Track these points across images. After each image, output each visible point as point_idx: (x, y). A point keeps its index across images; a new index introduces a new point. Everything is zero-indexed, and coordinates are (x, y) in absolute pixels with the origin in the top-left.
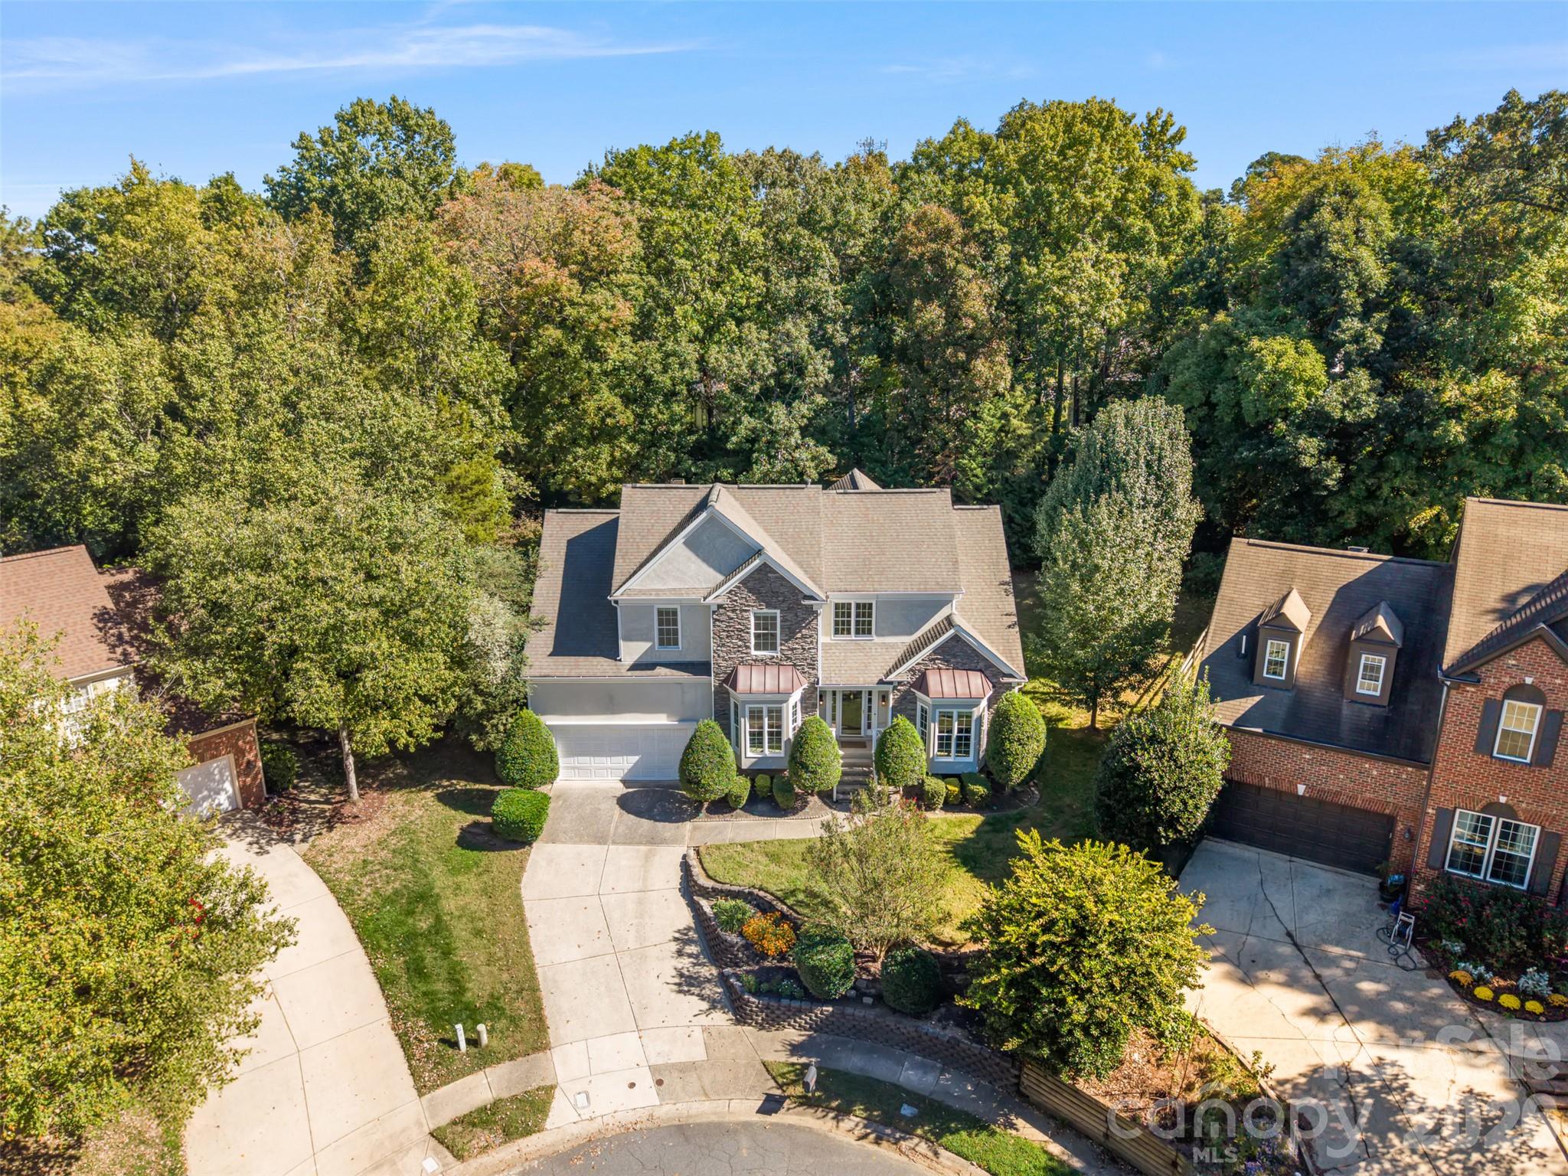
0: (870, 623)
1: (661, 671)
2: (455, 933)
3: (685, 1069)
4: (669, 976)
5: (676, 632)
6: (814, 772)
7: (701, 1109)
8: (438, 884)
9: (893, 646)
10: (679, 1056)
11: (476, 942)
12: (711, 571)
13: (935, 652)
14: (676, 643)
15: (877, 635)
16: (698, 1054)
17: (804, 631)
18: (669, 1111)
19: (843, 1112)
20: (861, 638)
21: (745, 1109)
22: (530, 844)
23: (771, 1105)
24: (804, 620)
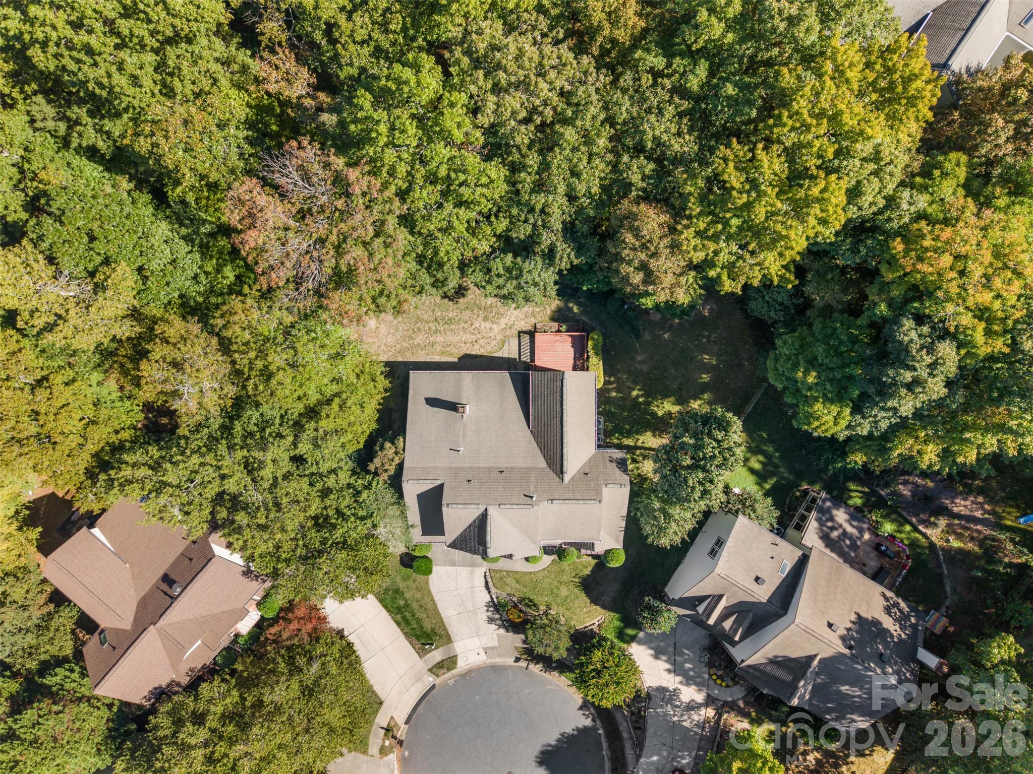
2: (413, 607)
3: (492, 648)
4: (485, 618)
7: (498, 661)
10: (490, 645)
11: (422, 610)
16: (496, 644)
18: (490, 661)
19: (537, 663)
21: (510, 661)
23: (517, 660)
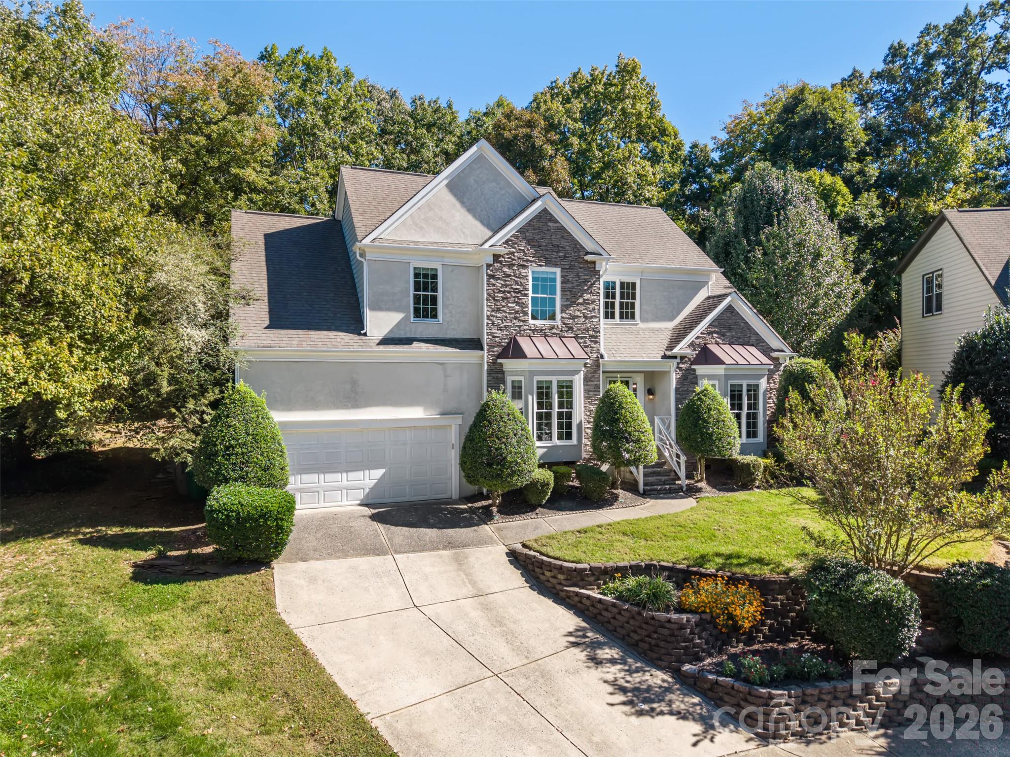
0: (633, 305)
1: (419, 348)
2: (174, 692)
4: (606, 694)
5: (434, 300)
6: (638, 441)
8: (112, 628)
9: (659, 330)
11: (223, 700)
12: (478, 224)
13: (711, 325)
14: (435, 316)
15: (643, 320)
17: (586, 296)
20: (625, 322)
22: (268, 565)
24: (587, 281)
